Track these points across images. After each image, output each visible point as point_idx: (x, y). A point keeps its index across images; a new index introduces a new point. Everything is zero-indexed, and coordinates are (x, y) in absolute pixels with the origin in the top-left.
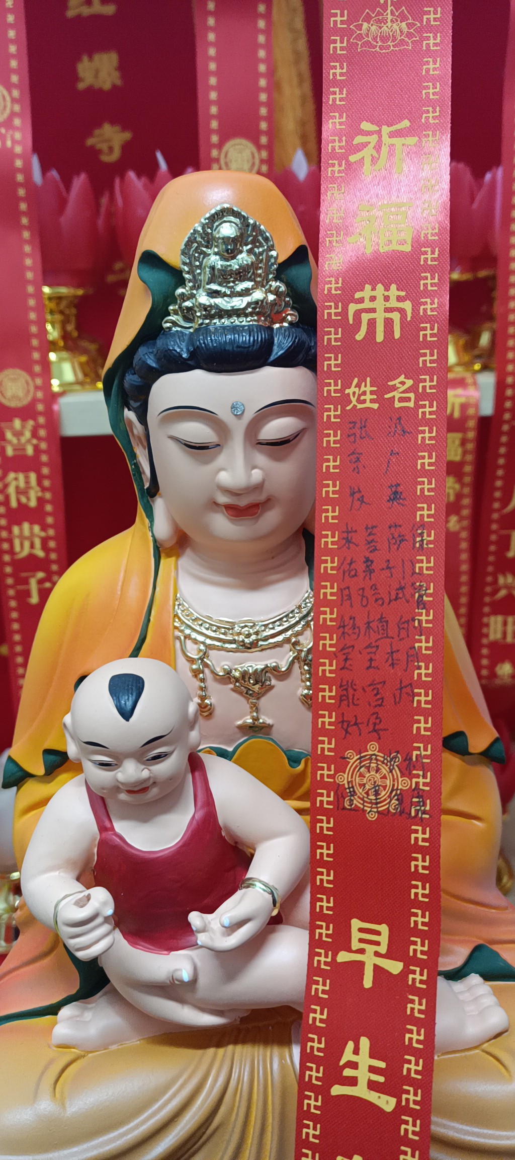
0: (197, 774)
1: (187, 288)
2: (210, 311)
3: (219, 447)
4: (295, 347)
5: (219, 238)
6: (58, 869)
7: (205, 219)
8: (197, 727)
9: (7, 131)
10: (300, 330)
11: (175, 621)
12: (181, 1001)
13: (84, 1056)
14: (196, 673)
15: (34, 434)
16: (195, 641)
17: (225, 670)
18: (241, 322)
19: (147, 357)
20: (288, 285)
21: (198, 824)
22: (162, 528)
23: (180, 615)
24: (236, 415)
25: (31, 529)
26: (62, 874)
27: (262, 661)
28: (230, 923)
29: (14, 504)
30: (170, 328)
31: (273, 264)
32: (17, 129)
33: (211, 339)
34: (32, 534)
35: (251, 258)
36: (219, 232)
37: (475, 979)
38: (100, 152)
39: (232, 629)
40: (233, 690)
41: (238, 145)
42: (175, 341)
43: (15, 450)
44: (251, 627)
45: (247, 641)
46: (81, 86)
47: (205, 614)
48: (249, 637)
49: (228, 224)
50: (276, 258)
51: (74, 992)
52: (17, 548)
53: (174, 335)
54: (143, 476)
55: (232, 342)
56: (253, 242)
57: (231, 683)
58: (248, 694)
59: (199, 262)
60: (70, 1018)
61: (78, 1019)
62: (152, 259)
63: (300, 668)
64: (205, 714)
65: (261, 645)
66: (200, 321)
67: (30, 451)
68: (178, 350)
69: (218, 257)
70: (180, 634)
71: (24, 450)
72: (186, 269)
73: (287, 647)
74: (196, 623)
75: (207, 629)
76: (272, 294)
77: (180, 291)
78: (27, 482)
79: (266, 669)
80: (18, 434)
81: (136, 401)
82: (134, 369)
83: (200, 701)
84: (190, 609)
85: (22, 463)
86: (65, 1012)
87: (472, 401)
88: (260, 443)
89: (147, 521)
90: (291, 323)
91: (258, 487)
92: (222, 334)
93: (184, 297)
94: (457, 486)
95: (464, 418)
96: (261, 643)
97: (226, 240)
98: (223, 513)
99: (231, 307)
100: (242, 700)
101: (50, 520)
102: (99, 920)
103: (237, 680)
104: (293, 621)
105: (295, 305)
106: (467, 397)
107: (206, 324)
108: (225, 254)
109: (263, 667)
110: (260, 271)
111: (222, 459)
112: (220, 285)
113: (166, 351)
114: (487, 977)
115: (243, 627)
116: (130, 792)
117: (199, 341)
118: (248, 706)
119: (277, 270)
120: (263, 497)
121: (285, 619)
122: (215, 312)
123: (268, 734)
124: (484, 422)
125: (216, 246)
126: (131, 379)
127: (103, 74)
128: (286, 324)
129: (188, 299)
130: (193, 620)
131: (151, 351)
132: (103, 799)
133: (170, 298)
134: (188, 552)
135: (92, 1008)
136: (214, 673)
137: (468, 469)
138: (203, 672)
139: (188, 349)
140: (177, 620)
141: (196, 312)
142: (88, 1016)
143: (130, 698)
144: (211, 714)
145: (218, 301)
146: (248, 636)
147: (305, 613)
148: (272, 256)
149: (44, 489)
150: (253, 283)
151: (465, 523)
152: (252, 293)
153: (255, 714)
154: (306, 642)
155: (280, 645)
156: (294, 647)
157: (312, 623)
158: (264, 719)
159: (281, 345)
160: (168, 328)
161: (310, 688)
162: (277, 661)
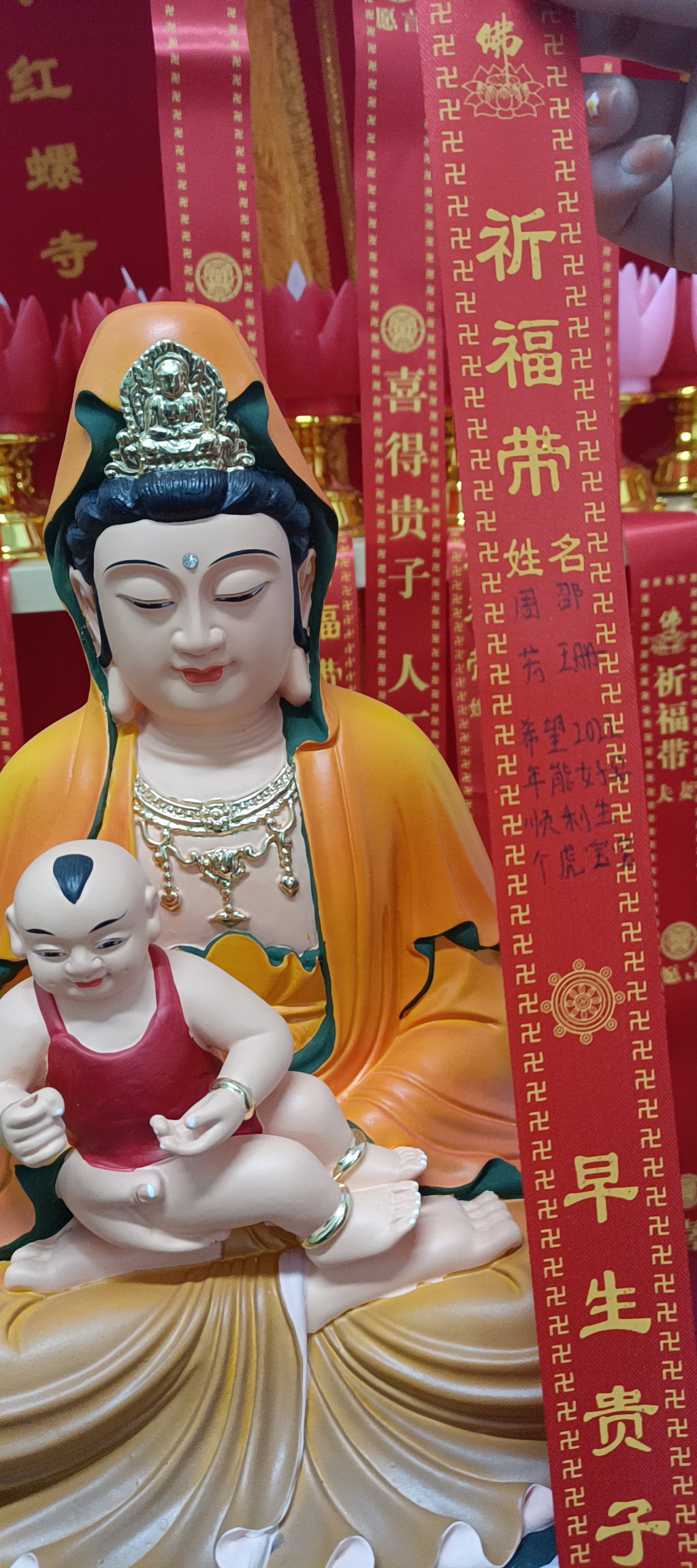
0: (159, 969)
1: (129, 431)
2: (156, 455)
3: (173, 605)
4: (251, 493)
5: (161, 376)
7: (145, 356)
10: (258, 473)
11: (135, 805)
12: (150, 1224)
14: (160, 862)
16: (158, 827)
17: (192, 856)
18: (190, 466)
19: (89, 508)
21: (160, 1021)
22: (118, 700)
23: (140, 798)
24: (189, 568)
27: (234, 845)
28: (196, 1124)
30: (113, 475)
31: (222, 403)
33: (157, 486)
36: (160, 370)
37: (488, 1198)
38: (59, 265)
39: (201, 808)
40: (201, 879)
42: (118, 490)
44: (221, 808)
45: (215, 822)
46: (31, 186)
47: (168, 795)
48: (219, 819)
51: (29, 1229)
53: (117, 481)
54: (94, 643)
55: (180, 488)
57: (200, 872)
58: (218, 883)
59: (141, 402)
60: (26, 1259)
61: (34, 1259)
62: (90, 401)
63: (278, 851)
64: (172, 908)
65: (232, 828)
66: (146, 467)
68: (122, 499)
69: (160, 397)
70: (141, 818)
72: (127, 409)
73: (262, 828)
74: (158, 806)
75: (171, 812)
76: (224, 435)
77: (121, 434)
79: (238, 856)
81: (81, 558)
82: (76, 521)
83: (166, 894)
84: (152, 791)
88: (219, 599)
89: (100, 694)
90: (247, 467)
91: (218, 648)
92: (169, 480)
93: (126, 442)
96: (232, 825)
97: (168, 378)
98: (182, 679)
99: (180, 450)
100: (214, 891)
102: (48, 1120)
103: (207, 868)
104: (268, 800)
105: (252, 447)
107: (153, 469)
108: (169, 393)
109: (235, 852)
110: (208, 411)
111: (175, 620)
112: (165, 426)
113: (108, 500)
114: (503, 1194)
115: (211, 808)
116: (80, 984)
117: (144, 488)
118: (221, 897)
119: (227, 408)
120: (224, 659)
121: (259, 797)
122: (161, 456)
123: (246, 929)
125: (158, 385)
126: (73, 533)
127: (58, 173)
128: (241, 468)
129: (131, 443)
130: (155, 802)
131: (93, 501)
132: (52, 996)
135: (51, 1249)
136: (178, 860)
138: (168, 860)
139: (132, 498)
140: (137, 803)
141: (140, 457)
143: (76, 880)
144: (178, 908)
145: (164, 444)
146: (217, 818)
147: (281, 790)
148: (221, 394)
150: (201, 424)
152: (201, 435)
153: (229, 906)
154: (284, 822)
155: (252, 826)
156: (270, 829)
157: (290, 801)
158: (239, 913)
159: (237, 490)
160: (110, 475)
161: (290, 874)
162: (252, 845)
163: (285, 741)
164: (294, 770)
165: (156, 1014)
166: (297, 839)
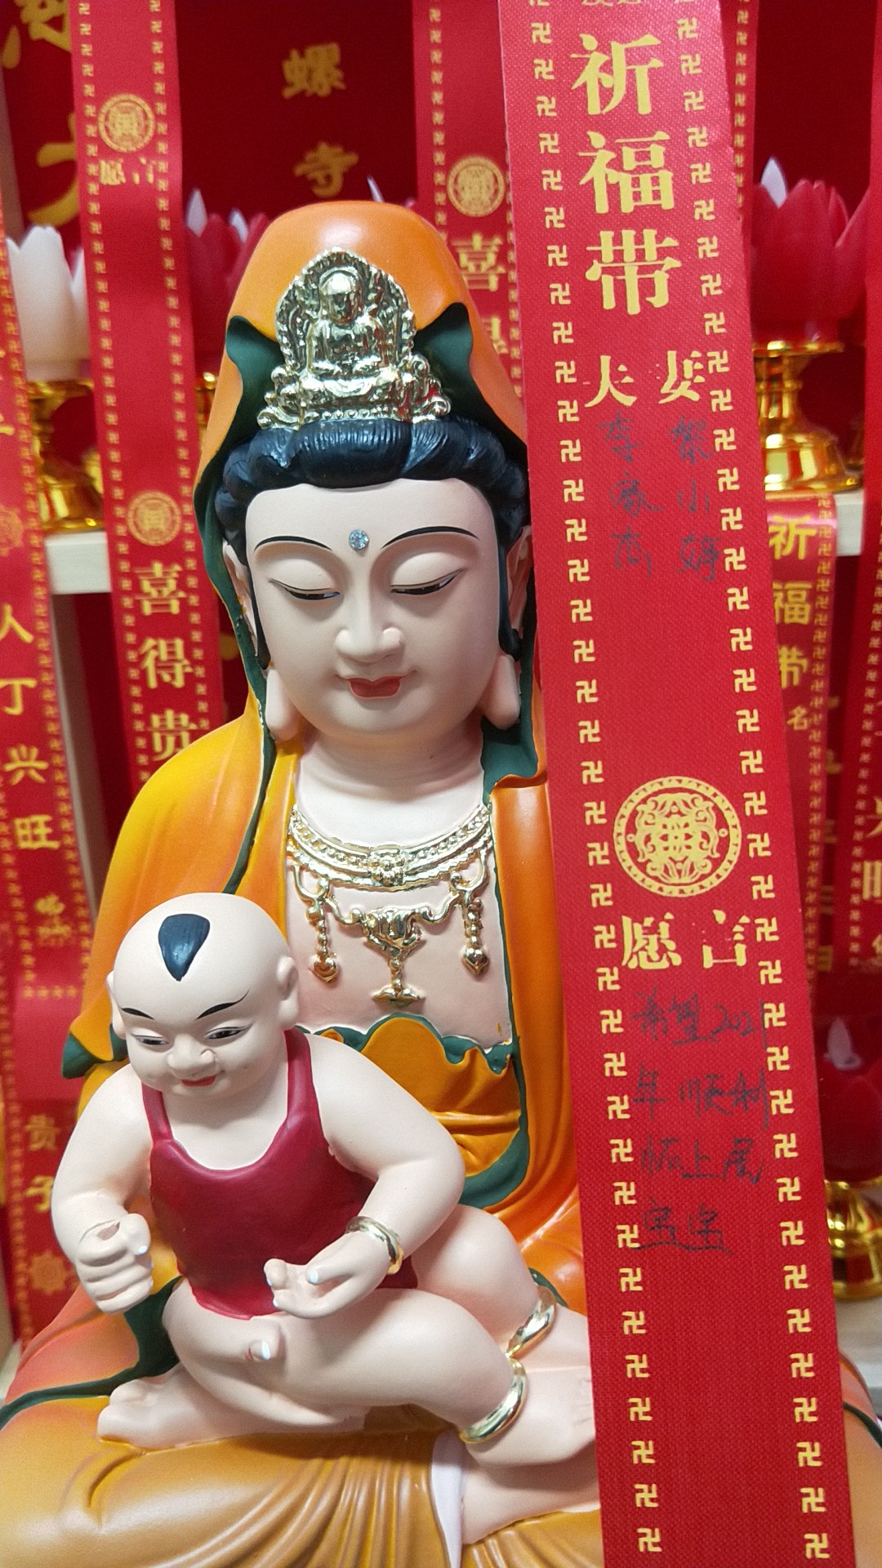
0: (296, 1063)
1: (287, 368)
3: (338, 596)
4: (441, 451)
5: (327, 295)
6: (99, 1188)
8: (294, 995)
9: (148, 162)
10: (453, 425)
11: (287, 844)
12: (268, 1387)
13: (141, 1454)
14: (314, 919)
15: (181, 584)
16: (315, 874)
17: (354, 915)
18: (364, 415)
19: (239, 466)
20: (433, 361)
21: (291, 1135)
22: (277, 712)
23: (296, 837)
24: (356, 549)
25: (177, 719)
26: (102, 1196)
27: (408, 904)
28: (319, 1279)
29: (153, 683)
30: (267, 425)
31: (407, 331)
32: (162, 156)
33: (319, 440)
34: (178, 726)
35: (376, 323)
38: (314, 182)
39: (369, 855)
40: (365, 944)
41: (475, 165)
42: (272, 444)
43: (154, 606)
44: (394, 855)
45: (387, 874)
46: (288, 93)
47: (331, 835)
48: (390, 869)
49: (341, 275)
50: (412, 322)
51: (133, 1365)
52: (158, 747)
53: (272, 433)
55: (348, 444)
56: (377, 301)
57: (364, 935)
58: (386, 950)
59: (302, 331)
60: (128, 1401)
61: (136, 1403)
62: (244, 329)
63: (463, 915)
64: (328, 979)
65: (408, 883)
66: (308, 414)
67: (175, 608)
68: (275, 457)
69: (327, 323)
70: (295, 863)
71: (168, 606)
72: (285, 340)
73: (445, 884)
74: (316, 848)
75: (332, 856)
76: (409, 373)
77: (278, 371)
78: (171, 653)
79: (412, 918)
80: (159, 584)
81: (232, 531)
82: (225, 485)
83: (319, 961)
84: (311, 828)
85: (162, 625)
86: (121, 1392)
87: (827, 533)
88: (396, 591)
89: (258, 704)
90: (440, 416)
91: (394, 654)
92: (334, 432)
93: (284, 381)
94: (804, 663)
95: (814, 559)
97: (338, 298)
98: (349, 690)
100: (381, 961)
101: (203, 707)
102: (128, 1259)
103: (371, 931)
104: (453, 849)
105: (447, 389)
106: (818, 527)
107: (315, 418)
108: (339, 318)
109: (409, 913)
110: (390, 342)
111: (342, 614)
112: (333, 362)
113: (261, 458)
115: (382, 855)
116: (187, 1083)
117: (303, 443)
118: (389, 970)
119: (414, 338)
120: (403, 668)
121: (442, 845)
122: (327, 402)
123: (419, 1012)
124: (845, 566)
125: (324, 308)
126: (223, 499)
127: (319, 77)
128: (431, 417)
129: (289, 383)
130: (313, 844)
131: (244, 457)
132: (159, 1094)
133: (267, 383)
134: (316, 747)
135: (156, 1391)
136: (339, 920)
137: (820, 636)
138: (324, 918)
139: (288, 455)
140: (291, 843)
141: (299, 402)
142: (152, 1399)
143: (185, 948)
144: (335, 979)
145: (330, 385)
146: (389, 867)
147: (472, 836)
148: (406, 318)
149: (194, 663)
150: (380, 358)
151: (817, 719)
152: (379, 373)
153: (398, 981)
154: (473, 877)
155: (434, 882)
156: (455, 886)
157: (483, 852)
158: (412, 990)
159: (424, 444)
160: (265, 425)
161: (477, 946)
162: (429, 905)
163: (483, 772)
164: (490, 810)
165: (285, 1124)
166: (489, 901)
